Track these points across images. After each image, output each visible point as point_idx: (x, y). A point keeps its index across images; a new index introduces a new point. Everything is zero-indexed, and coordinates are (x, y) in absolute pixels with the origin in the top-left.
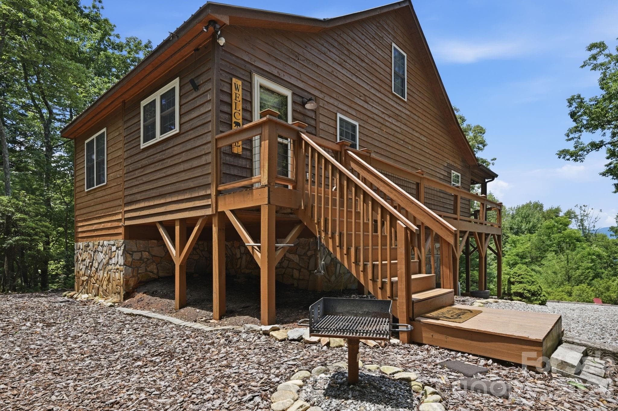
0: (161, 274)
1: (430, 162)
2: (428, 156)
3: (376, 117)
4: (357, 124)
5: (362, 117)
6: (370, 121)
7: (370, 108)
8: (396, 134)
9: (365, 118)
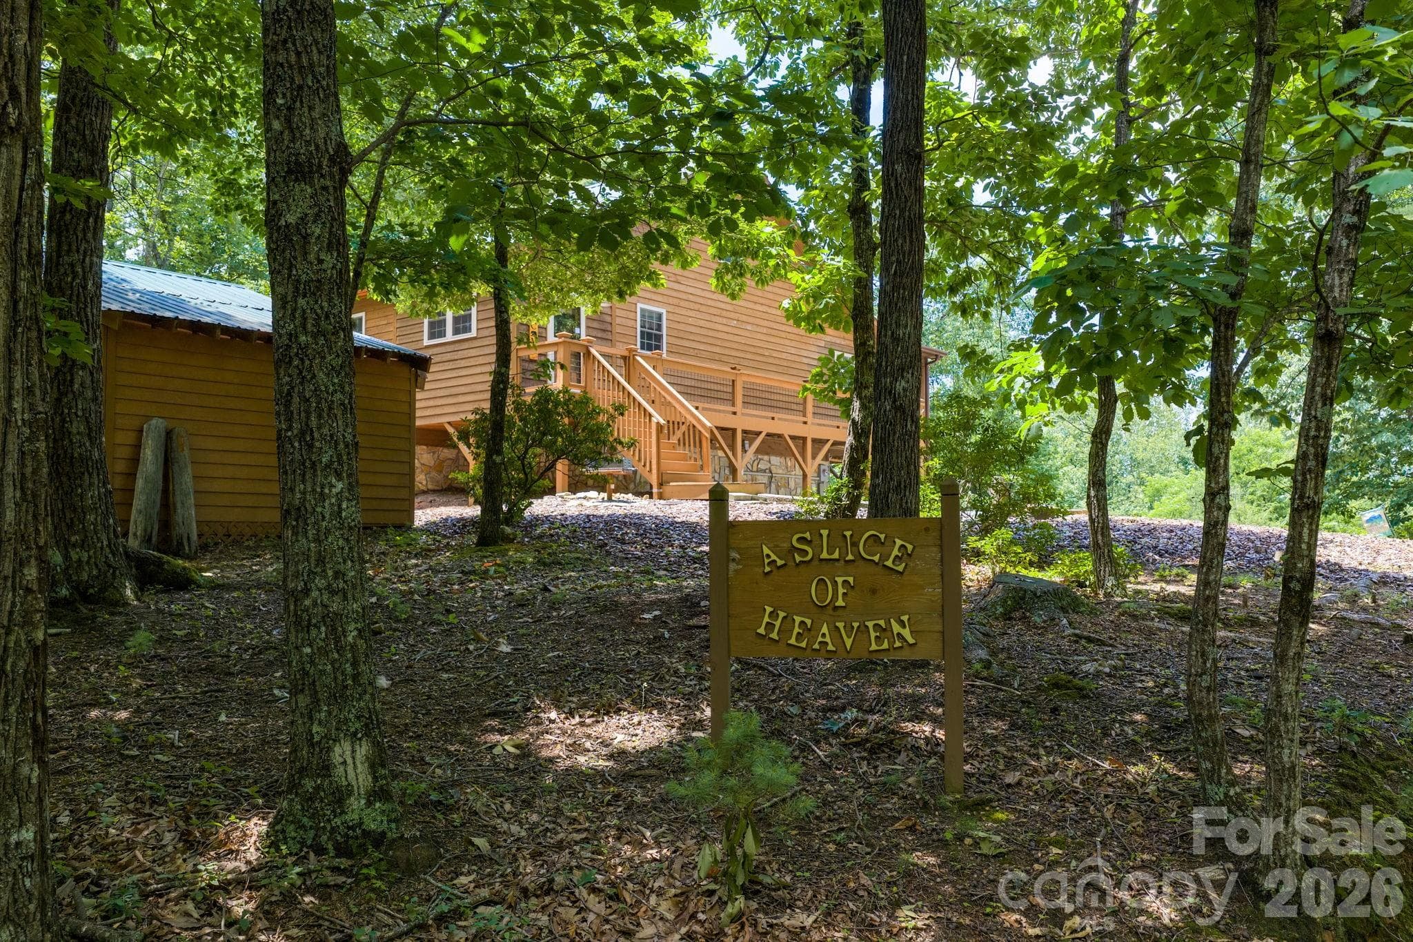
0: (430, 487)
1: (787, 342)
2: (783, 335)
3: (691, 297)
4: (663, 311)
5: (671, 300)
6: (682, 304)
7: (682, 288)
8: (724, 313)
9: (675, 301)
